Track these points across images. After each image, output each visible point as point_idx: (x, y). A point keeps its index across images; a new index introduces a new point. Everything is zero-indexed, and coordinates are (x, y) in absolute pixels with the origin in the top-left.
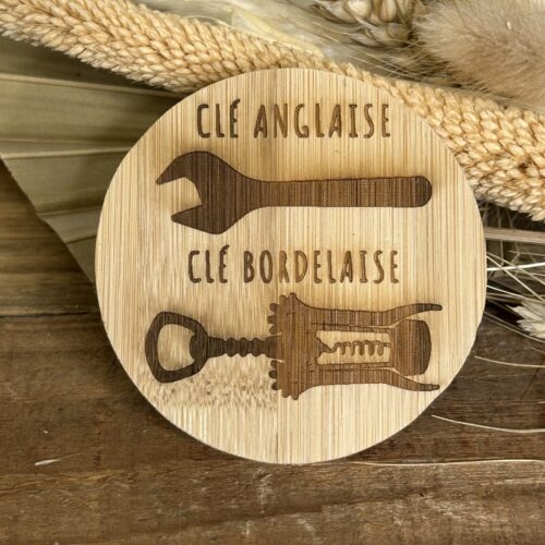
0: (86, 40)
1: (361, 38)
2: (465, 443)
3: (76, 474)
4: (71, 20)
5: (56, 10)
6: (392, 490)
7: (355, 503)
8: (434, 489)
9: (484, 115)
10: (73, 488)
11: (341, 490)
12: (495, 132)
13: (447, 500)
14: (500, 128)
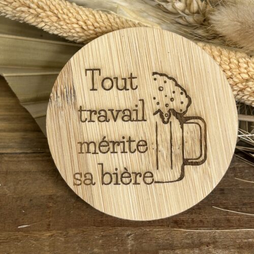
0: (46, 20)
1: (180, 21)
2: (228, 220)
3: (38, 233)
4: (39, 10)
5: (32, 5)
6: (193, 243)
7: (175, 250)
8: (213, 243)
9: (241, 60)
10: (37, 240)
11: (168, 243)
12: (246, 69)
13: (220, 249)
14: (248, 66)
